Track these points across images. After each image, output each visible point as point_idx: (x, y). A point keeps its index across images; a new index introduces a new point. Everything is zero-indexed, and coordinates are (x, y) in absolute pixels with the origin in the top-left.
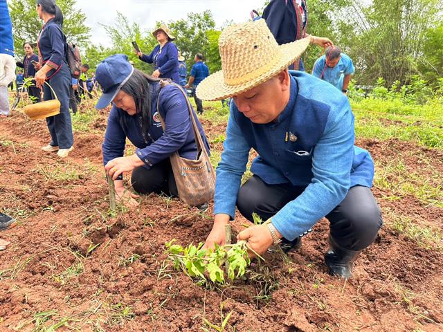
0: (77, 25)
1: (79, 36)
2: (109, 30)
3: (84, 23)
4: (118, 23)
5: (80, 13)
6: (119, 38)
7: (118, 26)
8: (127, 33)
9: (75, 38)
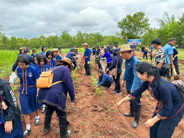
0: (145, 23)
1: (145, 28)
2: (159, 21)
3: (148, 22)
4: (164, 17)
5: (147, 19)
6: (163, 23)
7: (163, 18)
8: (168, 20)
9: (144, 29)
